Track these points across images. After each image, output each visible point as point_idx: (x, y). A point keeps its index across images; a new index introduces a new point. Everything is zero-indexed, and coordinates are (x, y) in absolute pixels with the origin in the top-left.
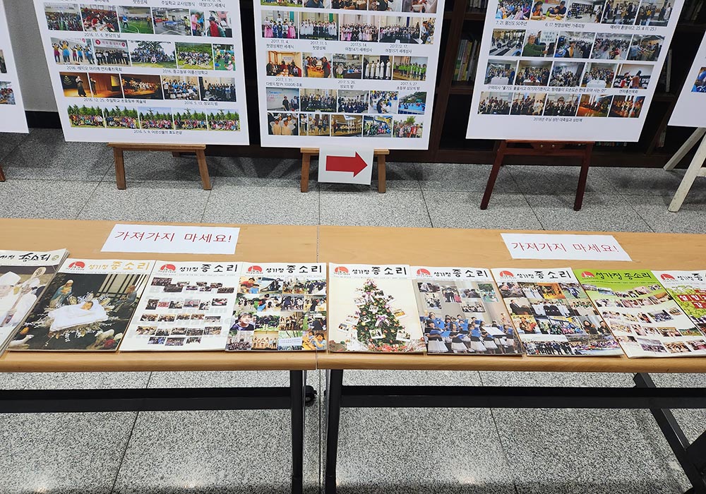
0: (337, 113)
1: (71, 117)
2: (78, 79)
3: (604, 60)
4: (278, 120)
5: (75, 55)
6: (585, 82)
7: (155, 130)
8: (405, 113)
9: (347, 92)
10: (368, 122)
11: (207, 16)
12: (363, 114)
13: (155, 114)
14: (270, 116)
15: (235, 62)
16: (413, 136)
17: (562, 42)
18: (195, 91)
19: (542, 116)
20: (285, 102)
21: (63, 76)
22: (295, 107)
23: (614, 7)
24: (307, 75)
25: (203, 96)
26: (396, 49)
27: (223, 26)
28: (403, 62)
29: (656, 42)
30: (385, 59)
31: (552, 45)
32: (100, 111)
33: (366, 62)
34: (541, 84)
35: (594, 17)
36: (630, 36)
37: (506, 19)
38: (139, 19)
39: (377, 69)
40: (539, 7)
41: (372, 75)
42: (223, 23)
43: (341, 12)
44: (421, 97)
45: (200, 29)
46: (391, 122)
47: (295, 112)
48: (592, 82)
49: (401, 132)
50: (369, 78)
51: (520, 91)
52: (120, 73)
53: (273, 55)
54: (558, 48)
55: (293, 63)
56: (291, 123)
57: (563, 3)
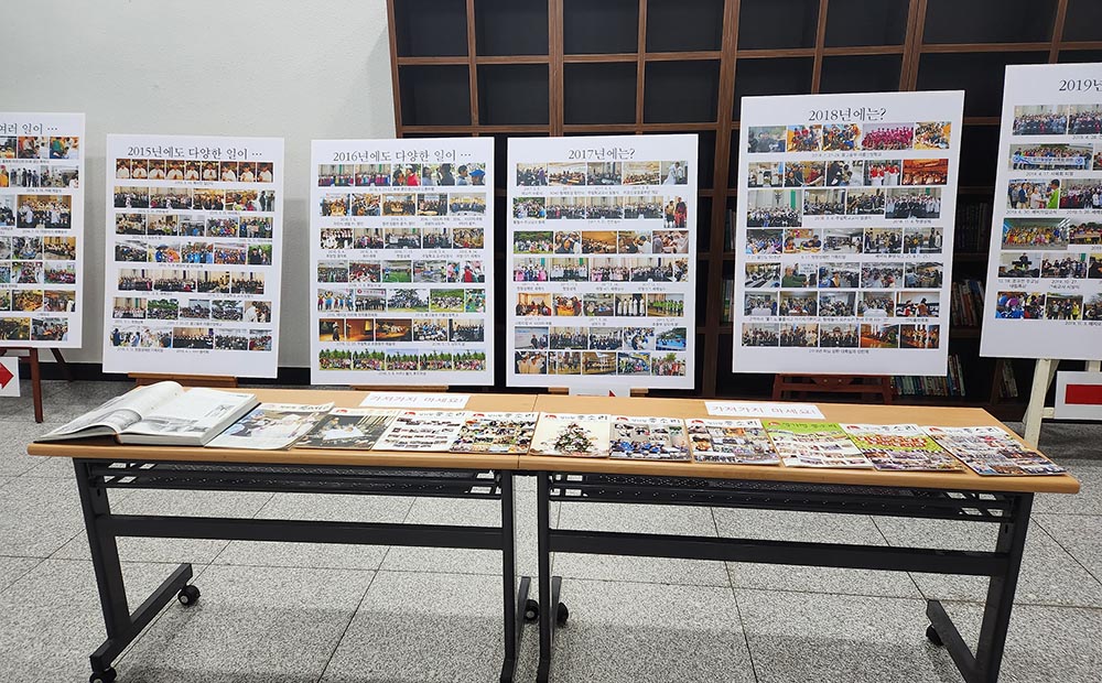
0: (589, 350)
1: (321, 361)
2: (336, 324)
3: (877, 288)
4: (525, 358)
5: (336, 303)
6: (861, 312)
7: (399, 371)
8: (664, 349)
9: (599, 329)
10: (622, 359)
11: (462, 266)
12: (617, 351)
13: (401, 355)
14: (517, 354)
15: (486, 304)
16: (675, 374)
17: (823, 273)
18: (444, 332)
19: (819, 348)
20: (534, 341)
21: (321, 322)
22: (544, 345)
23: (875, 237)
24: (557, 314)
25: (451, 337)
26: (649, 287)
27: (476, 273)
28: (658, 298)
29: (934, 269)
30: (638, 297)
31: (813, 276)
32: (349, 353)
33: (618, 300)
34: (809, 314)
35: (854, 248)
36: (902, 264)
37: (758, 254)
38: (400, 271)
39: (630, 307)
40: (791, 242)
41: (625, 312)
42: (477, 270)
43: (590, 256)
44: (680, 333)
45: (454, 277)
46: (648, 359)
47: (544, 350)
48: (868, 312)
49: (661, 370)
50: (622, 315)
51: (787, 322)
52: (375, 318)
53: (523, 297)
54: (820, 278)
55: (543, 303)
56: (539, 361)
57: (816, 237)
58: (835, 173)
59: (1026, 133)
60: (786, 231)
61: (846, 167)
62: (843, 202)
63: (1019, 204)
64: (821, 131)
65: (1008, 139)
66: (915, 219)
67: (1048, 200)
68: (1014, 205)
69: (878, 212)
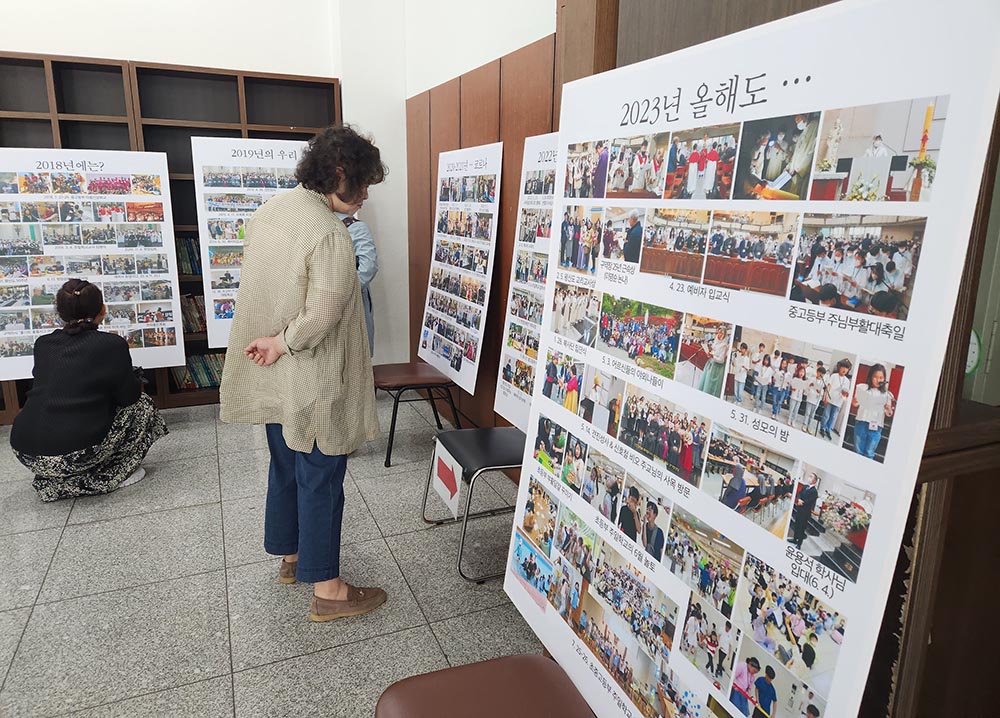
3: (119, 301)
23: (111, 262)
29: (164, 285)
35: (94, 271)
36: (138, 282)
37: (5, 278)
48: (114, 321)
57: (59, 263)
58: (66, 210)
59: (213, 185)
60: (29, 258)
61: (77, 207)
62: (78, 234)
63: (217, 236)
64: (49, 179)
65: (201, 191)
66: (143, 247)
67: (237, 233)
68: (214, 236)
69: (111, 243)
